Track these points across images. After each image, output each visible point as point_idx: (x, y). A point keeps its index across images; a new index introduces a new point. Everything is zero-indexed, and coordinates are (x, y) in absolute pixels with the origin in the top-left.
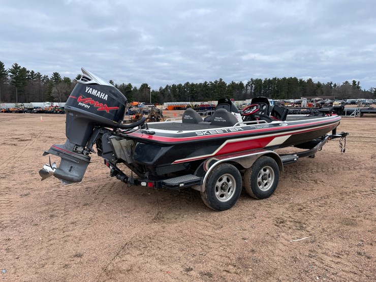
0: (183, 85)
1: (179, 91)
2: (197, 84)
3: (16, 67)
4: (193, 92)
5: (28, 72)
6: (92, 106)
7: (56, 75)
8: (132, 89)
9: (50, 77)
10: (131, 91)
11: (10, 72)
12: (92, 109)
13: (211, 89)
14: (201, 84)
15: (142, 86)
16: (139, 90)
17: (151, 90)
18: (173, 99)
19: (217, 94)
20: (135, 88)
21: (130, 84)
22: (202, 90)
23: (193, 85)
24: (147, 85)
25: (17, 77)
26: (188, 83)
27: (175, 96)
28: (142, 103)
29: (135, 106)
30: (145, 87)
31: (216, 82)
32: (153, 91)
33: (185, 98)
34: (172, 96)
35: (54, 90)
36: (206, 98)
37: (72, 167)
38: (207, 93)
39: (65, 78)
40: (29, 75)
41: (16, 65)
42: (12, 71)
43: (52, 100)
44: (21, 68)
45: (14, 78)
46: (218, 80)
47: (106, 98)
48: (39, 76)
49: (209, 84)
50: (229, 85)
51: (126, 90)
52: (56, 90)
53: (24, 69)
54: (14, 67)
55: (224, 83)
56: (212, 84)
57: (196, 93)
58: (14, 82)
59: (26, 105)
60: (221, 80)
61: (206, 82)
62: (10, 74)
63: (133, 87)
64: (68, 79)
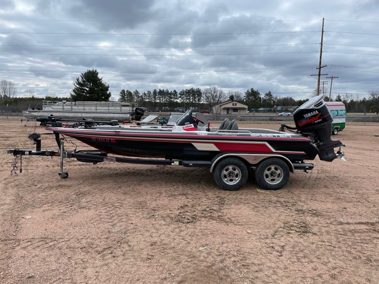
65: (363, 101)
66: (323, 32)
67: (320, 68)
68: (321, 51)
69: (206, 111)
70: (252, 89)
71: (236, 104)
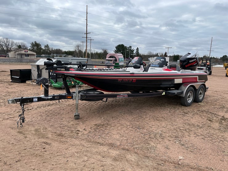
65: (96, 53)
66: (87, 13)
67: (87, 34)
68: (87, 24)
69: (3, 55)
70: (35, 42)
71: (27, 51)
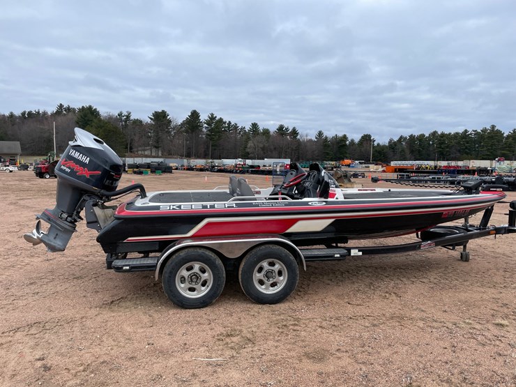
0: (427, 135)
1: (420, 145)
2: (450, 134)
3: (212, 118)
4: (443, 146)
5: (225, 123)
6: (72, 170)
7: (255, 125)
8: (347, 143)
9: (247, 129)
10: (345, 145)
11: (205, 123)
12: (73, 173)
13: (475, 142)
14: (457, 133)
15: (362, 137)
16: (358, 144)
17: (376, 143)
18: (408, 156)
19: (485, 148)
20: (352, 141)
21: (345, 136)
22: (459, 143)
23: (443, 135)
24: (369, 136)
25: (212, 129)
26: (435, 133)
27: (412, 152)
28: (357, 162)
29: (346, 166)
30: (367, 139)
31: (484, 131)
32: (378, 144)
33: (429, 155)
34: (407, 151)
35: (250, 144)
36: (465, 155)
37: (57, 234)
38: (466, 148)
39: (264, 130)
40: (226, 127)
41: (212, 115)
42: (208, 123)
43: (246, 156)
44: (217, 119)
45: (209, 130)
46: (488, 127)
47: (87, 161)
48: (236, 127)
49: (471, 134)
50: (508, 136)
51: (338, 143)
52: (252, 145)
53: (221, 120)
54: (209, 117)
55: (499, 132)
56: (476, 133)
57: (447, 147)
58: (208, 135)
59: (217, 162)
60: (493, 127)
61: (466, 131)
62: (205, 125)
63: (350, 139)
64: (268, 130)
